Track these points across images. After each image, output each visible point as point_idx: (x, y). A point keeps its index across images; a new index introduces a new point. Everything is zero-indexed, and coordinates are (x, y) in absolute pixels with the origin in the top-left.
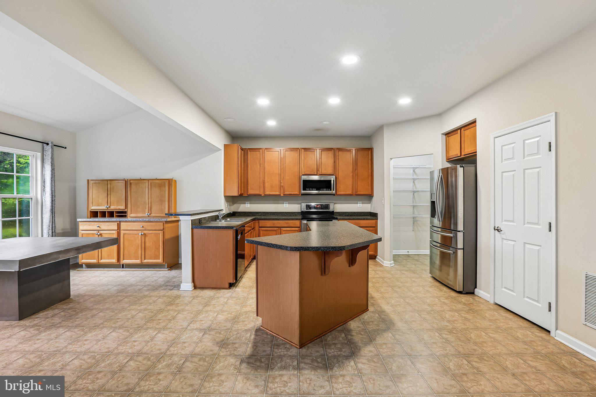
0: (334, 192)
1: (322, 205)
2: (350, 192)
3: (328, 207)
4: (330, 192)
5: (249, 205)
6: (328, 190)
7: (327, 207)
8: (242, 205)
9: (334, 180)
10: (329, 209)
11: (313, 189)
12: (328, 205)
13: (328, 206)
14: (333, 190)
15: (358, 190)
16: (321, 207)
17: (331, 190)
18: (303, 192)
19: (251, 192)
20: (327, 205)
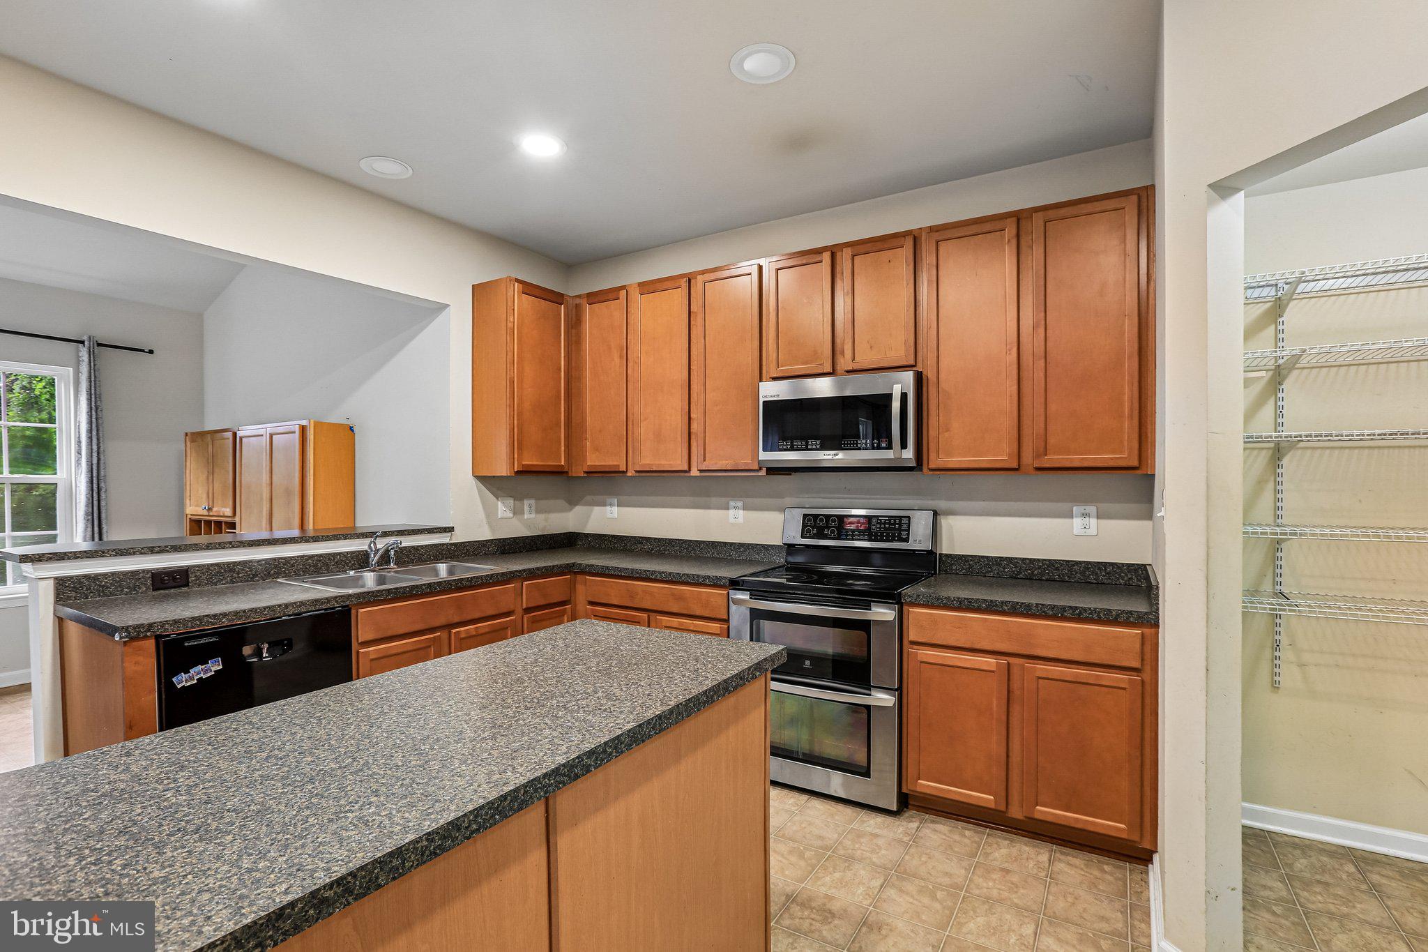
0: (909, 454)
1: (874, 521)
2: (1002, 455)
3: (900, 530)
4: (890, 454)
5: (615, 509)
6: (879, 448)
7: (896, 527)
8: (597, 509)
9: (904, 396)
10: (907, 540)
11: (807, 445)
12: (905, 520)
13: (904, 527)
14: (904, 445)
15: (1052, 441)
16: (869, 528)
17: (890, 447)
18: (764, 456)
19: (593, 460)
20: (900, 518)
